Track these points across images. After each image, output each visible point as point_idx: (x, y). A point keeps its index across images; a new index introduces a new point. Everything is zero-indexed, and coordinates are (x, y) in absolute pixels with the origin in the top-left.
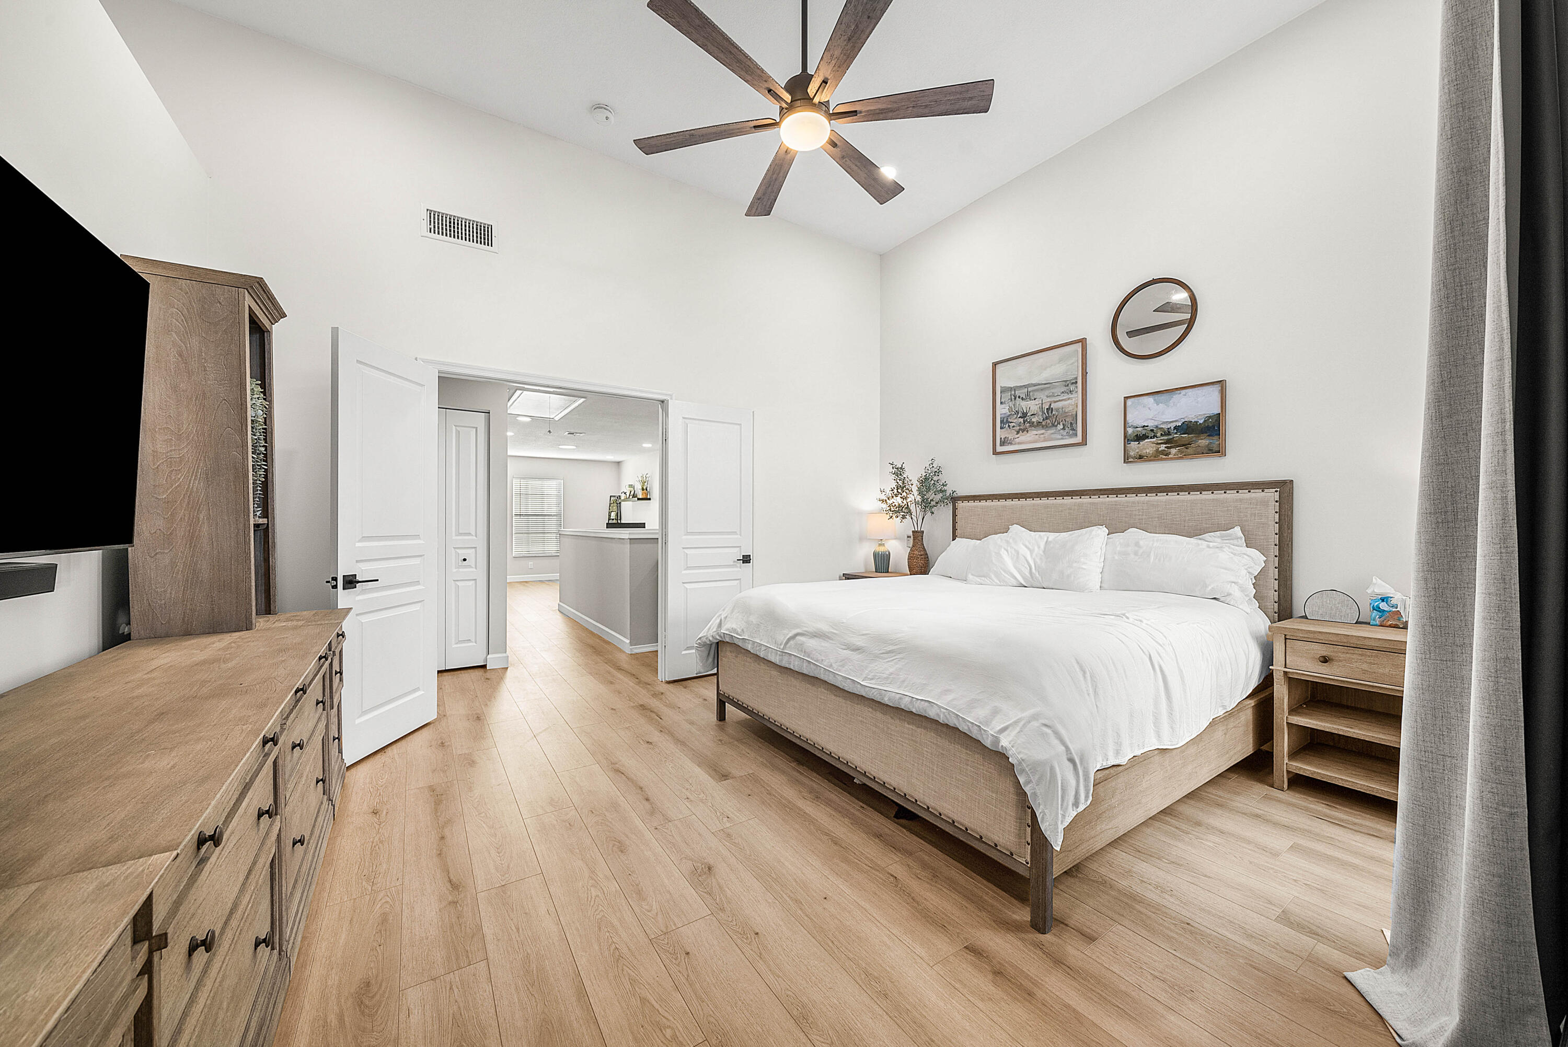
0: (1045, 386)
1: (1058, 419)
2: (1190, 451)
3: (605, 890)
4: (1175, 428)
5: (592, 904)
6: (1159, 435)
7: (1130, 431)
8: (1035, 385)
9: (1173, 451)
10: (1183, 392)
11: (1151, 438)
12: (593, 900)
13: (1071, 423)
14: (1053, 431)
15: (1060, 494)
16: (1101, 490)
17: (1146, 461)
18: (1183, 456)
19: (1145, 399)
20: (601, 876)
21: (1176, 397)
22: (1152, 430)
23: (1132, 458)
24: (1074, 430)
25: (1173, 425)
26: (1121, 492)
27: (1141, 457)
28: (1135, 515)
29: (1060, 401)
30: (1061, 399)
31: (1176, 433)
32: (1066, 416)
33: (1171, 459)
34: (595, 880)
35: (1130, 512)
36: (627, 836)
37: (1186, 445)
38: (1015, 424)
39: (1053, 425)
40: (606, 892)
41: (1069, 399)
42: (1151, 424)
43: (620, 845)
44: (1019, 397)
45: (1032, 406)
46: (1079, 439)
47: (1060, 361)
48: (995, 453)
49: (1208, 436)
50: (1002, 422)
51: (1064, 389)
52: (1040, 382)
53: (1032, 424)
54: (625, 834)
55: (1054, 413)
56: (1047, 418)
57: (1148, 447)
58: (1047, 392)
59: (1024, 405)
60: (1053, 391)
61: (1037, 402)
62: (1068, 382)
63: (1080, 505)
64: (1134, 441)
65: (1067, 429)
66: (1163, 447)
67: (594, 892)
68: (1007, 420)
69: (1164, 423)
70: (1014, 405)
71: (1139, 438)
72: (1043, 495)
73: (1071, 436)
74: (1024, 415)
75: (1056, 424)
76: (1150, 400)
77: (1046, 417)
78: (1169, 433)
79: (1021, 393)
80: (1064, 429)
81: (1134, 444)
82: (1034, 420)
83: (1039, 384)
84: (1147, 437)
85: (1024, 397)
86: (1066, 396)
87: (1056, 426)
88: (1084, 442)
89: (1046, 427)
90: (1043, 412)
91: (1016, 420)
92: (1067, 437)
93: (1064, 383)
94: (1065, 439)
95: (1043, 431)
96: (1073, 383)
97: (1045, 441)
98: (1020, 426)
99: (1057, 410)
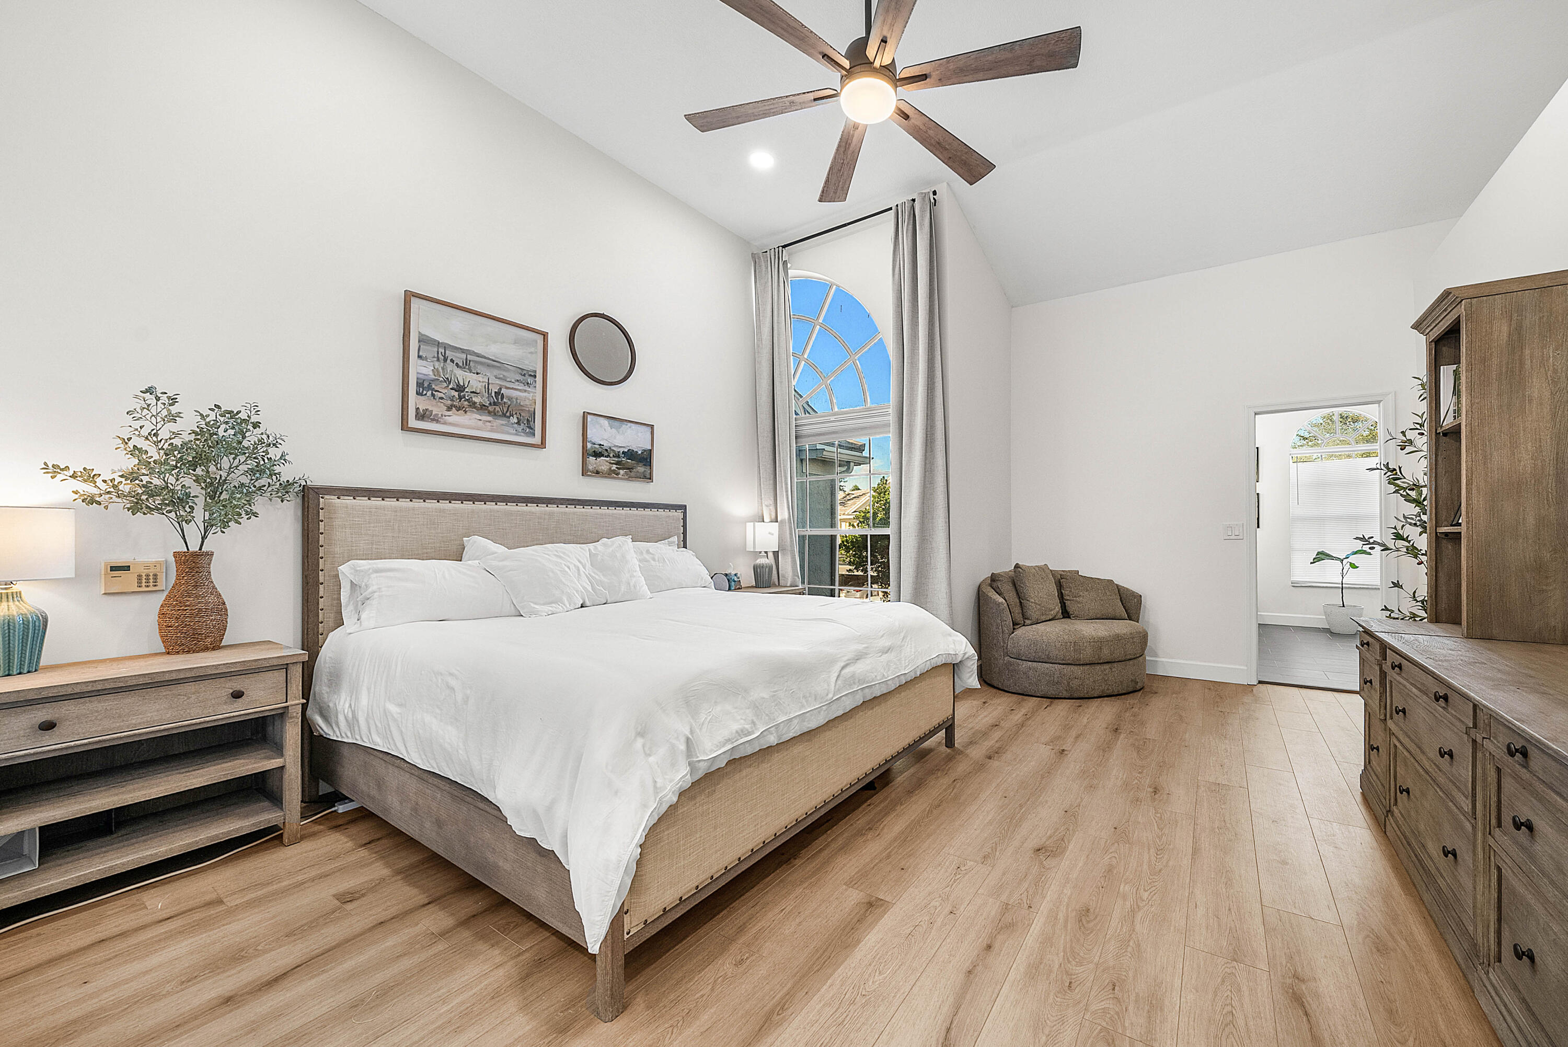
0: (494, 364)
1: (510, 409)
2: (632, 474)
3: (1134, 891)
4: (623, 452)
5: (1154, 888)
6: (611, 455)
7: (589, 445)
8: (478, 355)
9: (622, 472)
10: (629, 424)
11: (606, 457)
12: (1151, 890)
13: (528, 420)
14: (504, 422)
15: (523, 500)
16: (568, 500)
17: (603, 477)
18: (629, 478)
19: (602, 420)
20: (1128, 903)
21: (625, 426)
22: (606, 450)
23: (590, 472)
24: (532, 429)
25: (621, 450)
26: (587, 504)
27: (598, 473)
28: (603, 526)
29: (512, 389)
30: (514, 387)
31: (624, 457)
32: (521, 410)
33: (621, 479)
34: (1137, 903)
35: (599, 524)
36: (1066, 921)
37: (630, 469)
38: (443, 396)
39: (504, 415)
40: (1135, 889)
41: (525, 391)
42: (606, 444)
43: (1083, 918)
44: (452, 361)
45: (473, 382)
46: (537, 440)
47: (516, 342)
48: (405, 427)
49: (644, 465)
50: (420, 384)
51: (519, 377)
52: (486, 356)
53: (473, 405)
54: (1066, 926)
55: (505, 400)
56: (495, 404)
57: (603, 464)
58: (496, 372)
59: (462, 376)
60: (505, 374)
61: (480, 377)
62: (525, 372)
63: (551, 514)
64: (593, 456)
65: (522, 424)
66: (614, 467)
67: (1145, 895)
68: (430, 385)
69: (615, 446)
70: (443, 368)
71: (597, 455)
72: (500, 500)
73: (528, 434)
74: (460, 389)
75: (508, 414)
76: (605, 422)
77: (494, 402)
78: (618, 457)
79: (460, 358)
80: (518, 423)
81: (592, 459)
82: (477, 399)
83: (485, 358)
84: (603, 456)
85: (461, 364)
86: (521, 387)
87: (509, 417)
88: (543, 445)
89: (494, 414)
90: (490, 394)
91: (446, 391)
92: (522, 434)
93: (520, 371)
94: (520, 435)
95: (490, 418)
96: (531, 375)
97: (492, 431)
98: (452, 400)
99: (510, 399)
